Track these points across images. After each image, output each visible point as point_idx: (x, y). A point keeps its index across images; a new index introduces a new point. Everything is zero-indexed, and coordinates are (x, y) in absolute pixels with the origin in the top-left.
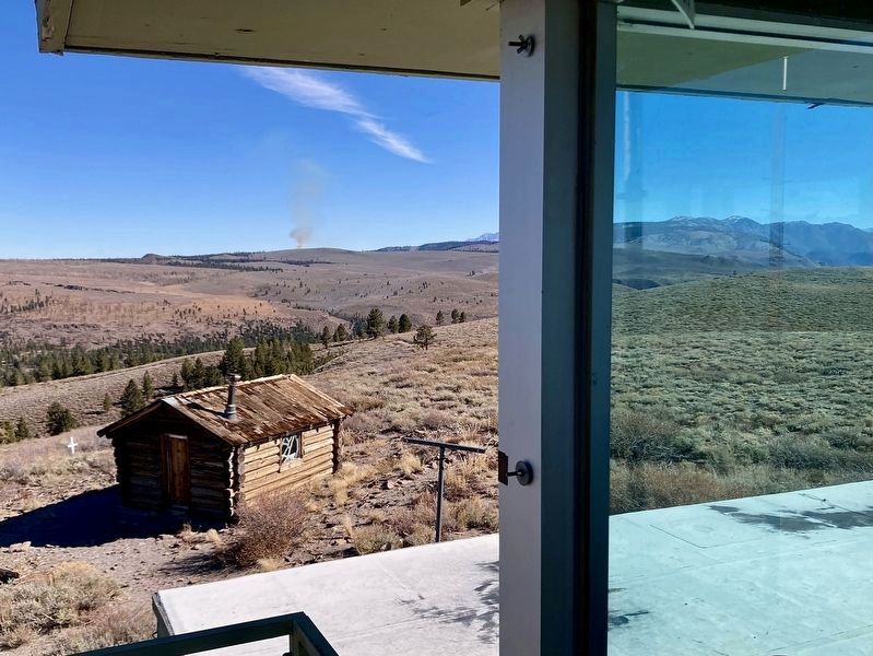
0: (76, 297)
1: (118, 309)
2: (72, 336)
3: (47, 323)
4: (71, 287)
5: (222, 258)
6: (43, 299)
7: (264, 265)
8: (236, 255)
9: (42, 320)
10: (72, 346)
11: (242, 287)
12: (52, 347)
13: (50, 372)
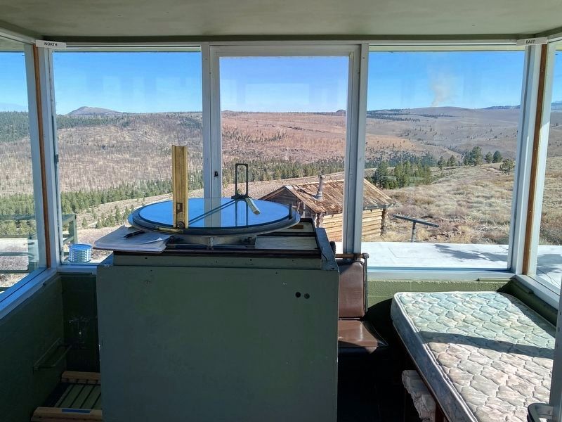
0: (298, 134)
1: (320, 141)
2: (295, 155)
3: (282, 148)
4: (296, 128)
5: (383, 112)
6: (281, 134)
7: (408, 117)
8: (391, 110)
9: (280, 146)
10: (295, 161)
11: (393, 131)
12: (284, 161)
13: (280, 175)
